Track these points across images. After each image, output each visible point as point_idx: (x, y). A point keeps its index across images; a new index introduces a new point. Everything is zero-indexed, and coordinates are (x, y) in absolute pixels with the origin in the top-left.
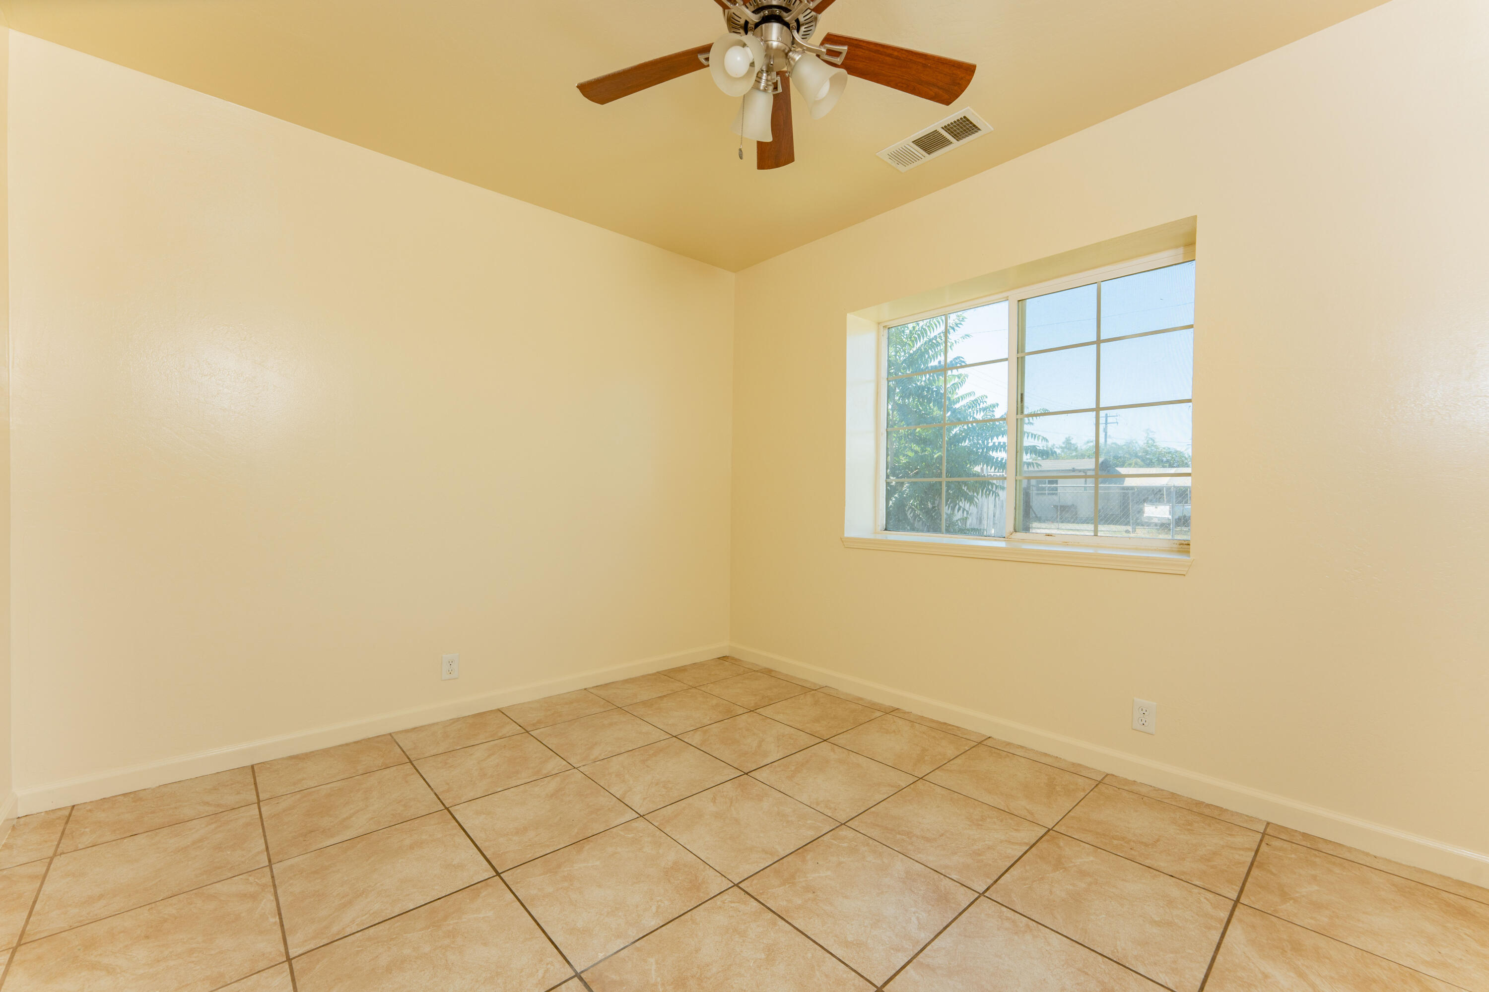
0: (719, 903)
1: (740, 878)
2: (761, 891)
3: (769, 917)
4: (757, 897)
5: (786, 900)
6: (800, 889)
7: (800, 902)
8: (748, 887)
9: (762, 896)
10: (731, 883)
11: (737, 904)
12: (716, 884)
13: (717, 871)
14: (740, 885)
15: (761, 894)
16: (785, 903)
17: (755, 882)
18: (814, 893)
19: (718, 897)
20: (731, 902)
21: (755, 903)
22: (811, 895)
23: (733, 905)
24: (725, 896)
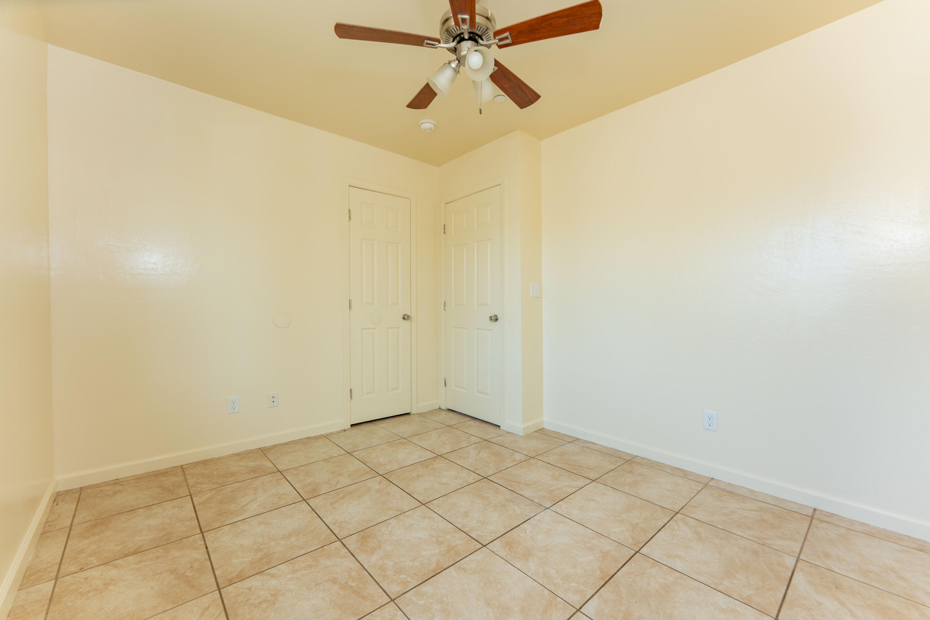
0: (493, 535)
1: (482, 550)
2: (469, 542)
3: (465, 529)
4: (471, 538)
5: (455, 537)
6: (446, 543)
7: (448, 536)
8: (477, 544)
9: (468, 539)
10: (488, 547)
11: (483, 535)
12: (496, 546)
13: (497, 555)
14: (482, 546)
15: (469, 540)
16: (456, 535)
17: (473, 548)
18: (438, 541)
19: (494, 539)
20: (486, 536)
21: (473, 535)
22: (440, 539)
23: (485, 534)
24: (490, 539)
